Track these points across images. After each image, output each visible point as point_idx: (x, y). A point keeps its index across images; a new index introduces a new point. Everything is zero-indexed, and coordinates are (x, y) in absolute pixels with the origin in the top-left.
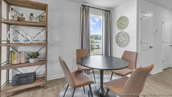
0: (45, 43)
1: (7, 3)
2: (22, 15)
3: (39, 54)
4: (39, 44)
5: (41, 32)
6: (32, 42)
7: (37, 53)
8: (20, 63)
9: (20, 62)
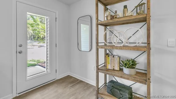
0: (145, 47)
1: (104, 4)
2: (116, 12)
3: (136, 63)
4: (136, 48)
5: (140, 30)
6: (126, 44)
7: (133, 61)
8: (114, 70)
9: (114, 68)
